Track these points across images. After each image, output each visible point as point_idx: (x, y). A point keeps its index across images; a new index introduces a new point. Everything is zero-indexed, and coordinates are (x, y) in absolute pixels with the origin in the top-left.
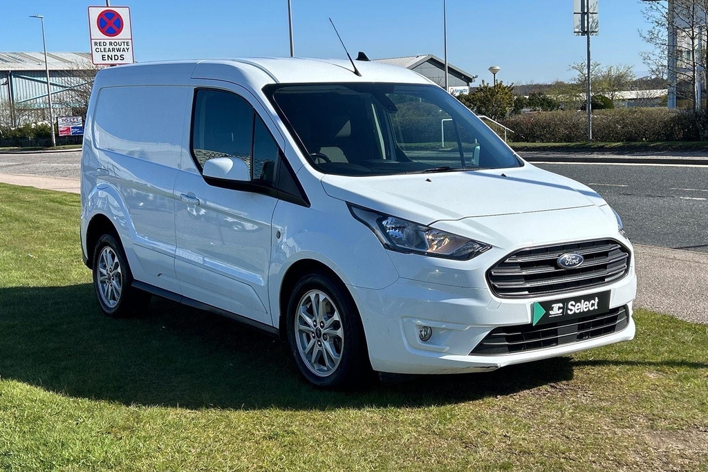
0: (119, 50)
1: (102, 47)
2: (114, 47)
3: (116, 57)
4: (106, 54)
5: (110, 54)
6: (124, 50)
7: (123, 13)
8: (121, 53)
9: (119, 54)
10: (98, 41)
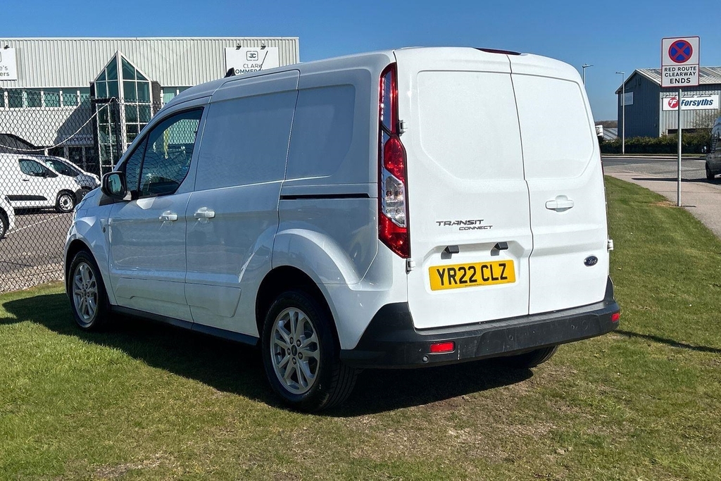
0: (686, 74)
1: (671, 73)
2: (682, 71)
3: (683, 81)
4: (674, 78)
5: (677, 78)
6: (691, 74)
7: (694, 42)
8: (688, 76)
9: (686, 77)
10: (668, 67)
